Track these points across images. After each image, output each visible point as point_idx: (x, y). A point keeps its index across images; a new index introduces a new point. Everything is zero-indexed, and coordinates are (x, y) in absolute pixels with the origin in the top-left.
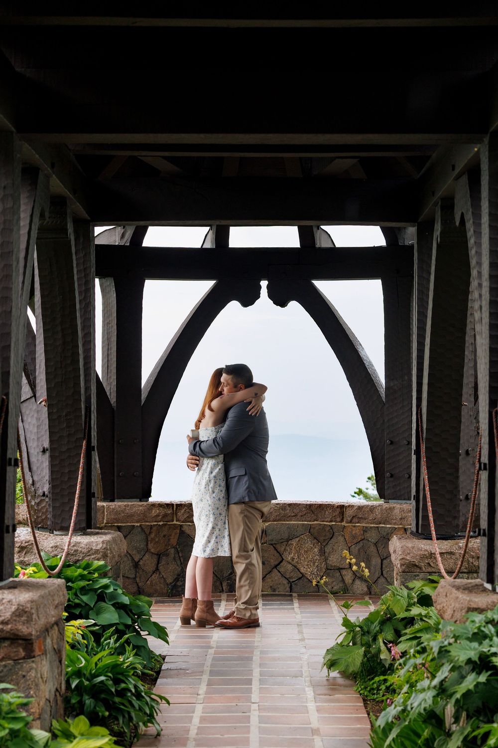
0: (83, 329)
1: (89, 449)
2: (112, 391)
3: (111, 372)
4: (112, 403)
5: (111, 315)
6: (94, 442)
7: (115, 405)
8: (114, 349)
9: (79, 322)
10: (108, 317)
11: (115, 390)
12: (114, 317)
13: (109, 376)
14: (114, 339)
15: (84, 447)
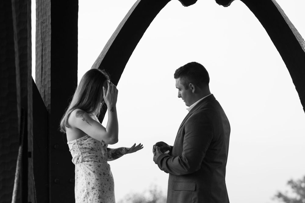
0: (18, 26)
1: (26, 155)
2: (46, 93)
3: (45, 74)
4: (47, 105)
5: (46, 13)
6: (31, 148)
7: (50, 108)
8: (49, 49)
9: (14, 16)
10: (42, 16)
11: (50, 92)
12: (49, 16)
13: (43, 78)
14: (49, 39)
15: (20, 153)
